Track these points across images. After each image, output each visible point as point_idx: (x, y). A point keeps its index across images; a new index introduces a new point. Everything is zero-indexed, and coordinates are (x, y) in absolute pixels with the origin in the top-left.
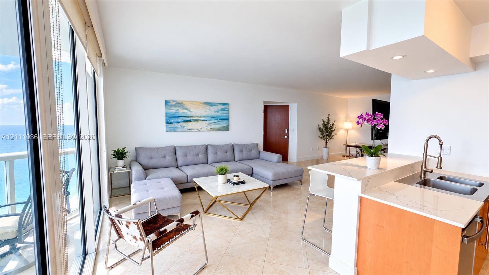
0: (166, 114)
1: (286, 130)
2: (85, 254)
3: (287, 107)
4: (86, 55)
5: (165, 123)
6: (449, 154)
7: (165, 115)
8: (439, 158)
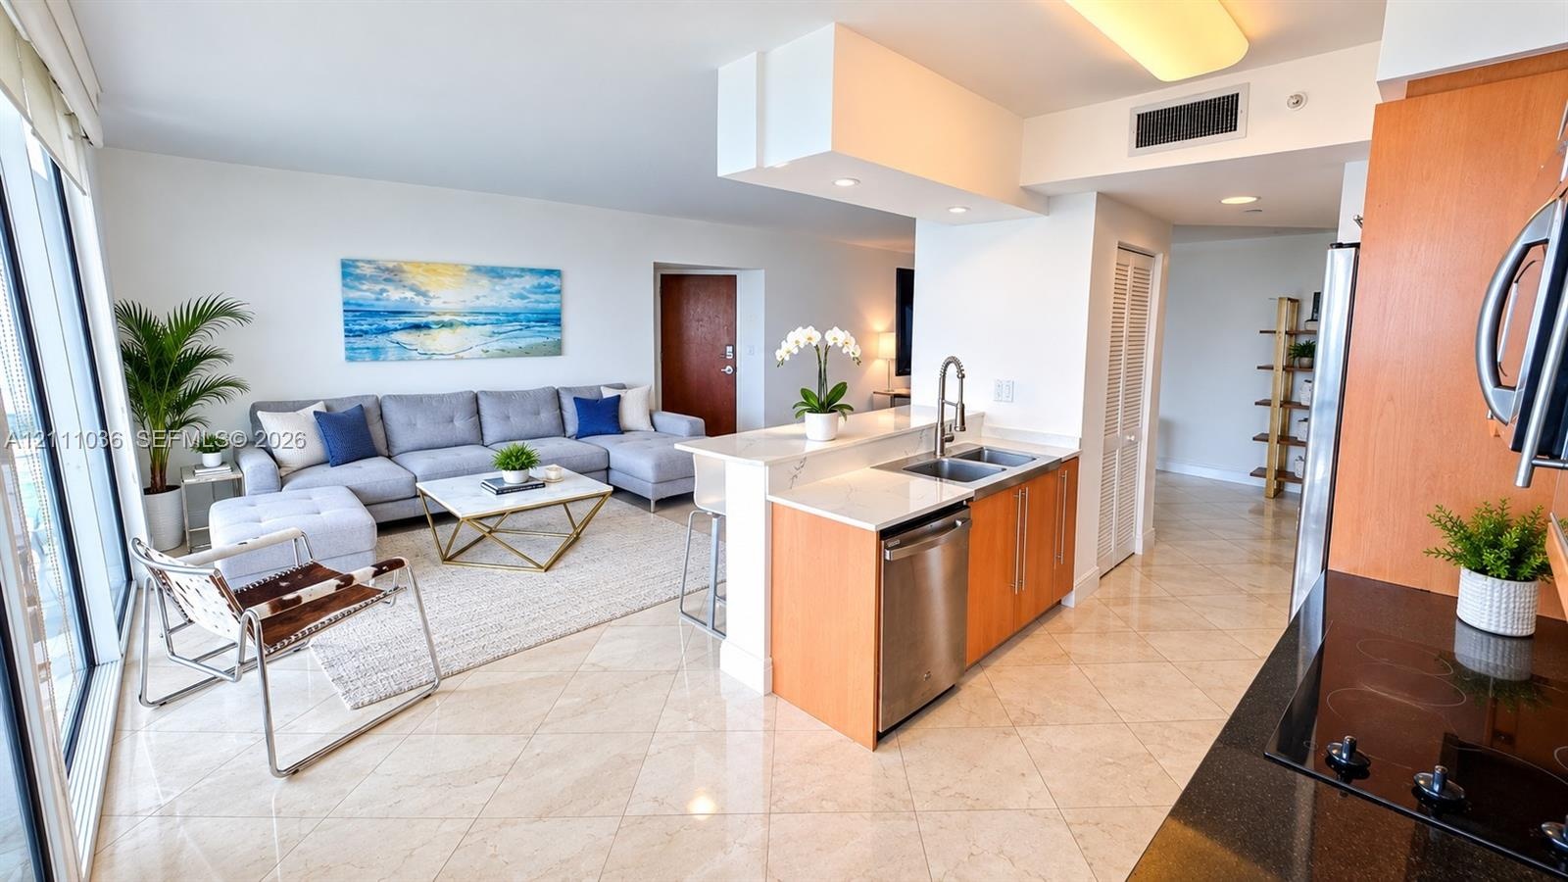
0: (345, 304)
1: (729, 349)
2: (91, 664)
3: (731, 281)
4: (28, 128)
5: (343, 334)
6: (1010, 399)
7: (341, 308)
8: (959, 406)
